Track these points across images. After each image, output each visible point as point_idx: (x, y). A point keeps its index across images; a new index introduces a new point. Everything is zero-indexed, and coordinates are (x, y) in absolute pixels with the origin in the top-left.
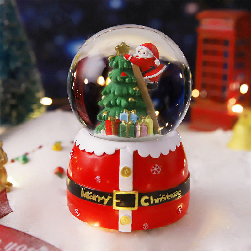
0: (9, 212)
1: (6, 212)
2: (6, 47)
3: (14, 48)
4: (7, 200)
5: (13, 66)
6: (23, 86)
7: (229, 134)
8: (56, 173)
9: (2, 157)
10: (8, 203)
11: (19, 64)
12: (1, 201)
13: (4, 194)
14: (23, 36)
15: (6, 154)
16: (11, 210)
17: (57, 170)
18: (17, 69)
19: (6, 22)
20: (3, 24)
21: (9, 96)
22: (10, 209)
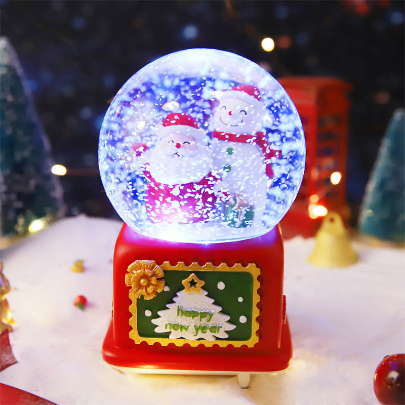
0: (12, 363)
1: (7, 363)
2: (9, 131)
3: (20, 132)
4: (9, 344)
5: (18, 156)
6: (32, 183)
7: (311, 242)
8: (76, 304)
9: (3, 284)
10: (11, 348)
11: (26, 153)
12: (1, 346)
13: (4, 337)
14: (32, 115)
15: (7, 281)
16: (15, 359)
17: (78, 300)
18: (24, 161)
19: (10, 98)
20: (5, 101)
21: (13, 197)
22: (13, 357)
